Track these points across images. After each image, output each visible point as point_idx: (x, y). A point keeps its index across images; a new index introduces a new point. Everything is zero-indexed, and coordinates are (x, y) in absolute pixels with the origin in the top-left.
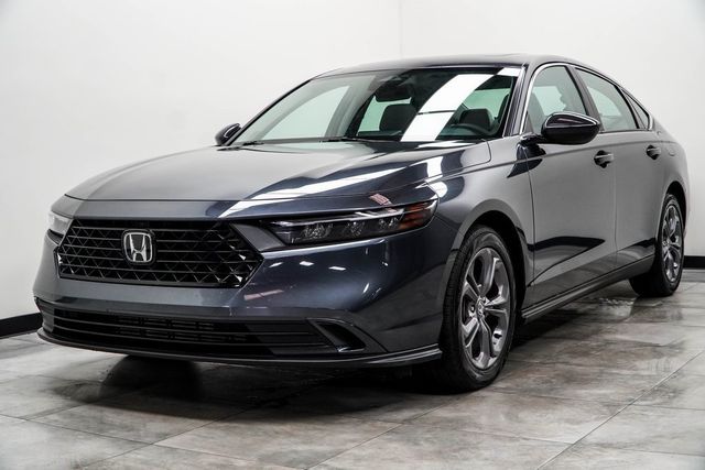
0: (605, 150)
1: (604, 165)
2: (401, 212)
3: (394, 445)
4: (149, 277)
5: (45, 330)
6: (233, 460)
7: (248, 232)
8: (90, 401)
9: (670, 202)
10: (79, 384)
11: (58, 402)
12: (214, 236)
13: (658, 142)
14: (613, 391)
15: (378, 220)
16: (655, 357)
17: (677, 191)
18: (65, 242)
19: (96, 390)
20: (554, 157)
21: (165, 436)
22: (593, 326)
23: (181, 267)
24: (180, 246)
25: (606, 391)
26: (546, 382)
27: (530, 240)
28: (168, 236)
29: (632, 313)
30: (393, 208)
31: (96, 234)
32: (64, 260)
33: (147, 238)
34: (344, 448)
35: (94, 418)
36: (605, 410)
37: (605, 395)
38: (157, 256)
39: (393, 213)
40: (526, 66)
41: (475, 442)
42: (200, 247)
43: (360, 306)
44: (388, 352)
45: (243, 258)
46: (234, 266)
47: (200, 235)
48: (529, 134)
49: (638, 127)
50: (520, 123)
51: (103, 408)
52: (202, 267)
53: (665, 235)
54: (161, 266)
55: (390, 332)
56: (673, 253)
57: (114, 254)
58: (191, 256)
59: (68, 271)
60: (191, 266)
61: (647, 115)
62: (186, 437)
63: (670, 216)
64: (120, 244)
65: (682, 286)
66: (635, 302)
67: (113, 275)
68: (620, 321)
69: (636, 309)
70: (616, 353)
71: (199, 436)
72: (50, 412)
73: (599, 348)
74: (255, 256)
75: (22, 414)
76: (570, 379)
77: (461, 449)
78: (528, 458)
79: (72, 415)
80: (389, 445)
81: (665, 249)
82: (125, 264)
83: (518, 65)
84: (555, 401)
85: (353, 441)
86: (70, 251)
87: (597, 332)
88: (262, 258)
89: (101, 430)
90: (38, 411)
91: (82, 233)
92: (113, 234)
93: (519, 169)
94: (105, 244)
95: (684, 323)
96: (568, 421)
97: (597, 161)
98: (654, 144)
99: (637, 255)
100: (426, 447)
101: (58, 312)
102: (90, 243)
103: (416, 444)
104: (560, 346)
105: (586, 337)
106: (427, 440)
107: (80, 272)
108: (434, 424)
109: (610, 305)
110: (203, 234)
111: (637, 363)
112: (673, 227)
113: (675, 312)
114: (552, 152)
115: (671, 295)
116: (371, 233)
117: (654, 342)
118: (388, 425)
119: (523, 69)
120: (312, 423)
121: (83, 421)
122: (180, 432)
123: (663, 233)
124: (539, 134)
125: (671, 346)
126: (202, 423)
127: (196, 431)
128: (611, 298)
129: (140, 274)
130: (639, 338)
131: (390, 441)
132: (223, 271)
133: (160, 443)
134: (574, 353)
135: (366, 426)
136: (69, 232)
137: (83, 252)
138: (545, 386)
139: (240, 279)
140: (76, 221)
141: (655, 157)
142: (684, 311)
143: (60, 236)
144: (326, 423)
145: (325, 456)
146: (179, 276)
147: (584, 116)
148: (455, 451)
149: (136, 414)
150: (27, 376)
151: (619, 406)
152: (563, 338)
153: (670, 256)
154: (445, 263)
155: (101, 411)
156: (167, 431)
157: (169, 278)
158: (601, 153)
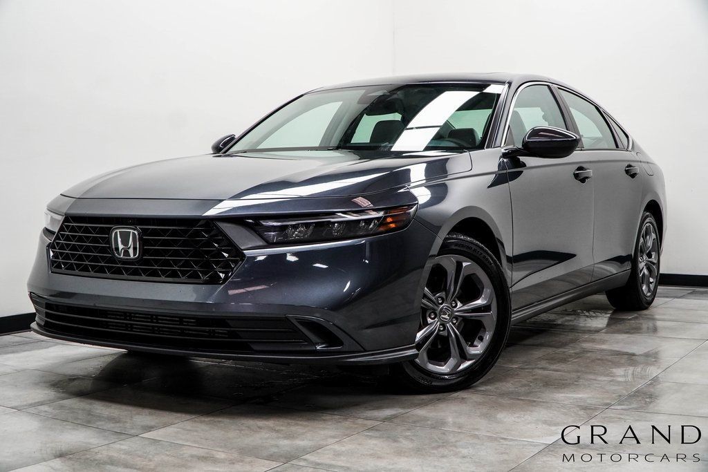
0: (584, 166)
1: (583, 180)
2: (381, 214)
3: (373, 442)
4: (135, 272)
5: (38, 324)
6: (214, 453)
7: (231, 230)
8: (82, 394)
9: (647, 220)
10: (73, 379)
11: (50, 394)
12: (197, 234)
13: (638, 161)
14: (590, 396)
15: (359, 221)
16: (631, 365)
17: (654, 209)
18: (58, 238)
19: (87, 385)
20: (534, 170)
21: (149, 428)
22: (571, 336)
23: (167, 263)
24: (165, 243)
25: (583, 395)
26: (524, 385)
27: (509, 252)
28: (154, 233)
29: (608, 325)
30: (374, 210)
31: (86, 230)
32: (56, 256)
33: (134, 234)
34: (325, 443)
35: (84, 410)
36: (581, 413)
37: (581, 399)
38: (144, 252)
39: (374, 215)
40: (510, 84)
41: (453, 440)
42: (184, 244)
43: (340, 304)
44: (366, 351)
45: (226, 255)
46: (217, 263)
47: (185, 232)
48: (511, 147)
49: (617, 146)
50: (502, 136)
51: (93, 401)
52: (187, 264)
53: (642, 252)
54: (147, 262)
55: (369, 331)
56: (649, 269)
57: (103, 250)
58: (176, 253)
59: (59, 266)
60: (176, 262)
61: (627, 136)
62: (170, 430)
63: (647, 233)
64: (108, 241)
65: (657, 301)
66: (612, 314)
67: (101, 270)
68: (597, 331)
69: (612, 322)
70: (593, 361)
71: (184, 429)
72: (42, 404)
73: (577, 355)
74: (238, 254)
75: (14, 404)
76: (548, 384)
77: (439, 447)
78: (505, 457)
79: (62, 407)
80: (370, 441)
81: (642, 265)
82: (113, 260)
83: (502, 83)
84: (533, 403)
85: (334, 437)
86: (62, 247)
87: (574, 341)
88: (244, 255)
89: (89, 422)
90: (30, 402)
91: (73, 229)
92: (102, 231)
93: (500, 179)
94: (95, 240)
95: (659, 334)
96: (545, 422)
97: (576, 176)
98: (632, 164)
99: (612, 269)
100: (406, 444)
101: (49, 306)
102: (80, 239)
103: (395, 441)
104: (539, 353)
105: (564, 345)
106: (406, 437)
107: (71, 267)
108: (415, 422)
109: (587, 317)
110: (188, 231)
111: (614, 370)
112: (650, 244)
113: (651, 324)
114: (533, 165)
115: (646, 308)
116: (352, 234)
117: (630, 351)
118: (369, 423)
119: (507, 85)
120: (294, 419)
121: (73, 412)
122: (165, 425)
123: (640, 250)
124: (520, 147)
125: (647, 355)
126: (188, 417)
127: (181, 425)
128: (588, 311)
129: (127, 270)
130: (616, 347)
131: (371, 437)
132: (207, 267)
133: (145, 435)
134: (552, 359)
135: (347, 423)
136: (61, 229)
137: (74, 248)
138: (523, 389)
139: (222, 275)
140: (68, 218)
141: (633, 176)
142: (659, 324)
143: (53, 233)
144: (308, 420)
145: (306, 451)
146: (164, 272)
147: (564, 131)
148: (433, 448)
149: (124, 407)
150: (24, 370)
151: (596, 409)
152: (541, 345)
153: (645, 271)
154: (423, 267)
155: (91, 404)
156: (153, 423)
157: (154, 273)
158: (580, 168)
